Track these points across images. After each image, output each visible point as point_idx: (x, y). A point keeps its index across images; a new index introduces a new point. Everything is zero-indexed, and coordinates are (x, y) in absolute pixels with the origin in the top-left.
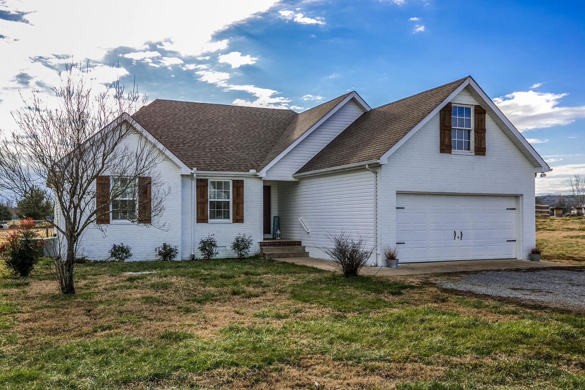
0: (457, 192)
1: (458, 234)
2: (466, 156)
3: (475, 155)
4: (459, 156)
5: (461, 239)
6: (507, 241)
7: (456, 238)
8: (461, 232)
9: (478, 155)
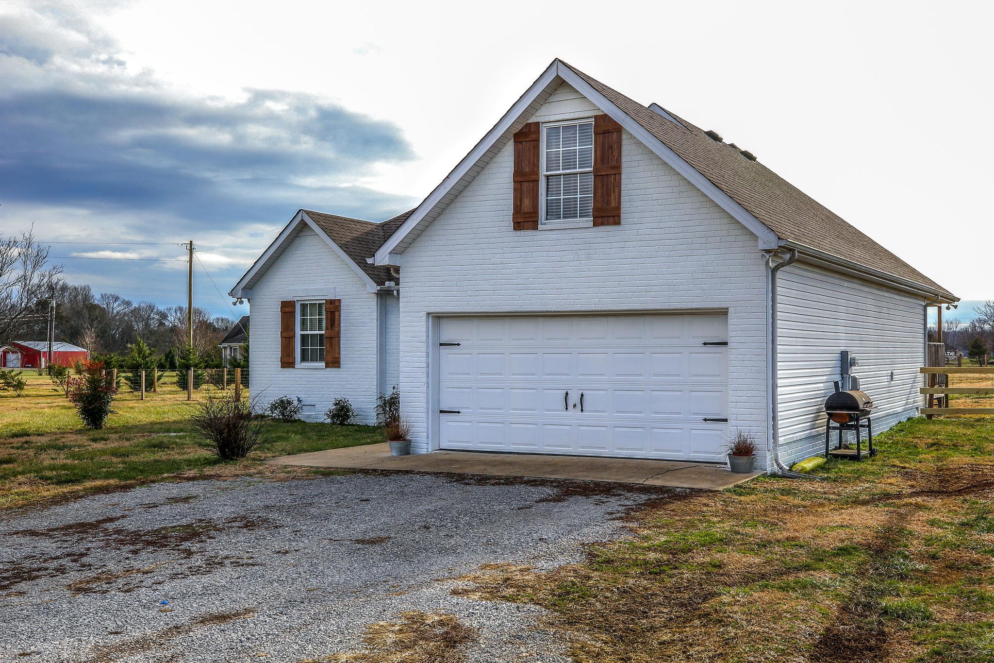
0: (552, 310)
1: (574, 398)
2: (574, 231)
3: (595, 225)
4: (558, 232)
5: (582, 410)
6: (705, 420)
7: (570, 406)
8: (582, 395)
9: (602, 224)
